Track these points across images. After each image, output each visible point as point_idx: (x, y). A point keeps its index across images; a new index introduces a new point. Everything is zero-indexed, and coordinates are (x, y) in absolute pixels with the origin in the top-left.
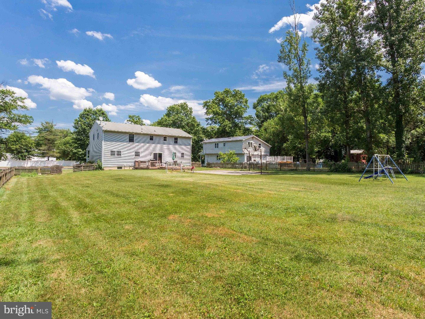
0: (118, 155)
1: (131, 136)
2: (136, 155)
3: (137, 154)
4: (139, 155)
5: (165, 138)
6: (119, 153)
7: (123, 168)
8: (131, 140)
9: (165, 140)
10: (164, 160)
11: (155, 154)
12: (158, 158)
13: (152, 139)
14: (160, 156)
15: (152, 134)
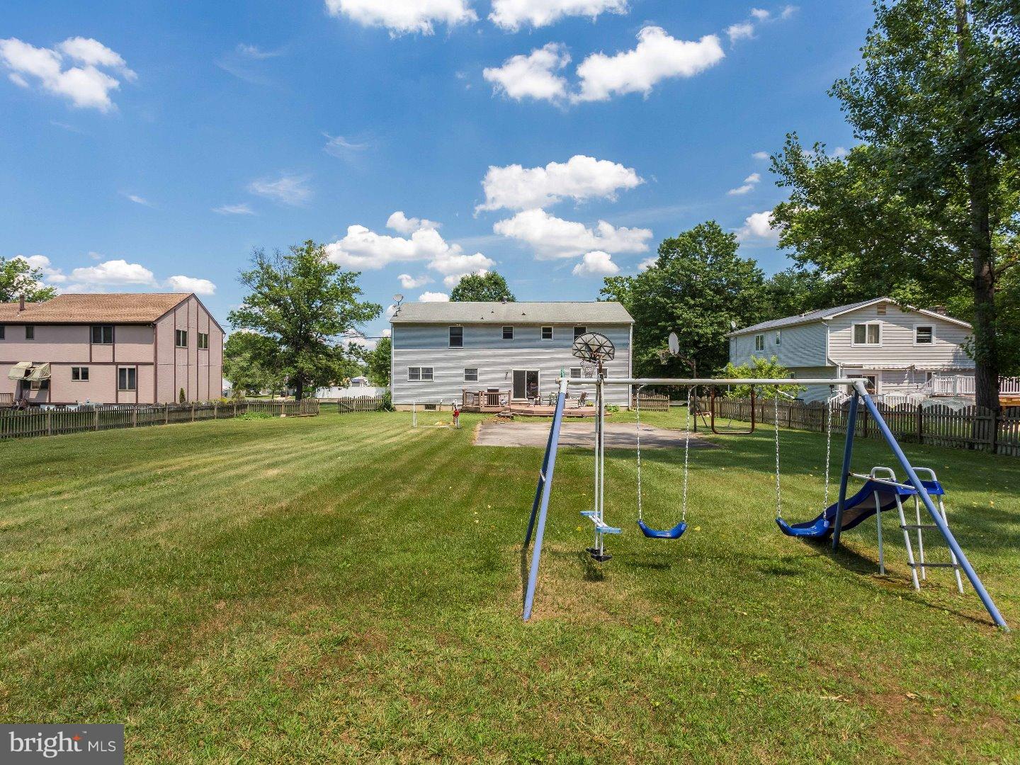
0: (426, 376)
1: (457, 331)
2: (468, 378)
3: (471, 375)
4: (475, 378)
5: (547, 333)
6: (428, 374)
7: (437, 407)
8: (456, 341)
9: (545, 336)
10: (544, 388)
11: (518, 375)
12: (526, 383)
13: (508, 335)
14: (533, 377)
15: (509, 324)
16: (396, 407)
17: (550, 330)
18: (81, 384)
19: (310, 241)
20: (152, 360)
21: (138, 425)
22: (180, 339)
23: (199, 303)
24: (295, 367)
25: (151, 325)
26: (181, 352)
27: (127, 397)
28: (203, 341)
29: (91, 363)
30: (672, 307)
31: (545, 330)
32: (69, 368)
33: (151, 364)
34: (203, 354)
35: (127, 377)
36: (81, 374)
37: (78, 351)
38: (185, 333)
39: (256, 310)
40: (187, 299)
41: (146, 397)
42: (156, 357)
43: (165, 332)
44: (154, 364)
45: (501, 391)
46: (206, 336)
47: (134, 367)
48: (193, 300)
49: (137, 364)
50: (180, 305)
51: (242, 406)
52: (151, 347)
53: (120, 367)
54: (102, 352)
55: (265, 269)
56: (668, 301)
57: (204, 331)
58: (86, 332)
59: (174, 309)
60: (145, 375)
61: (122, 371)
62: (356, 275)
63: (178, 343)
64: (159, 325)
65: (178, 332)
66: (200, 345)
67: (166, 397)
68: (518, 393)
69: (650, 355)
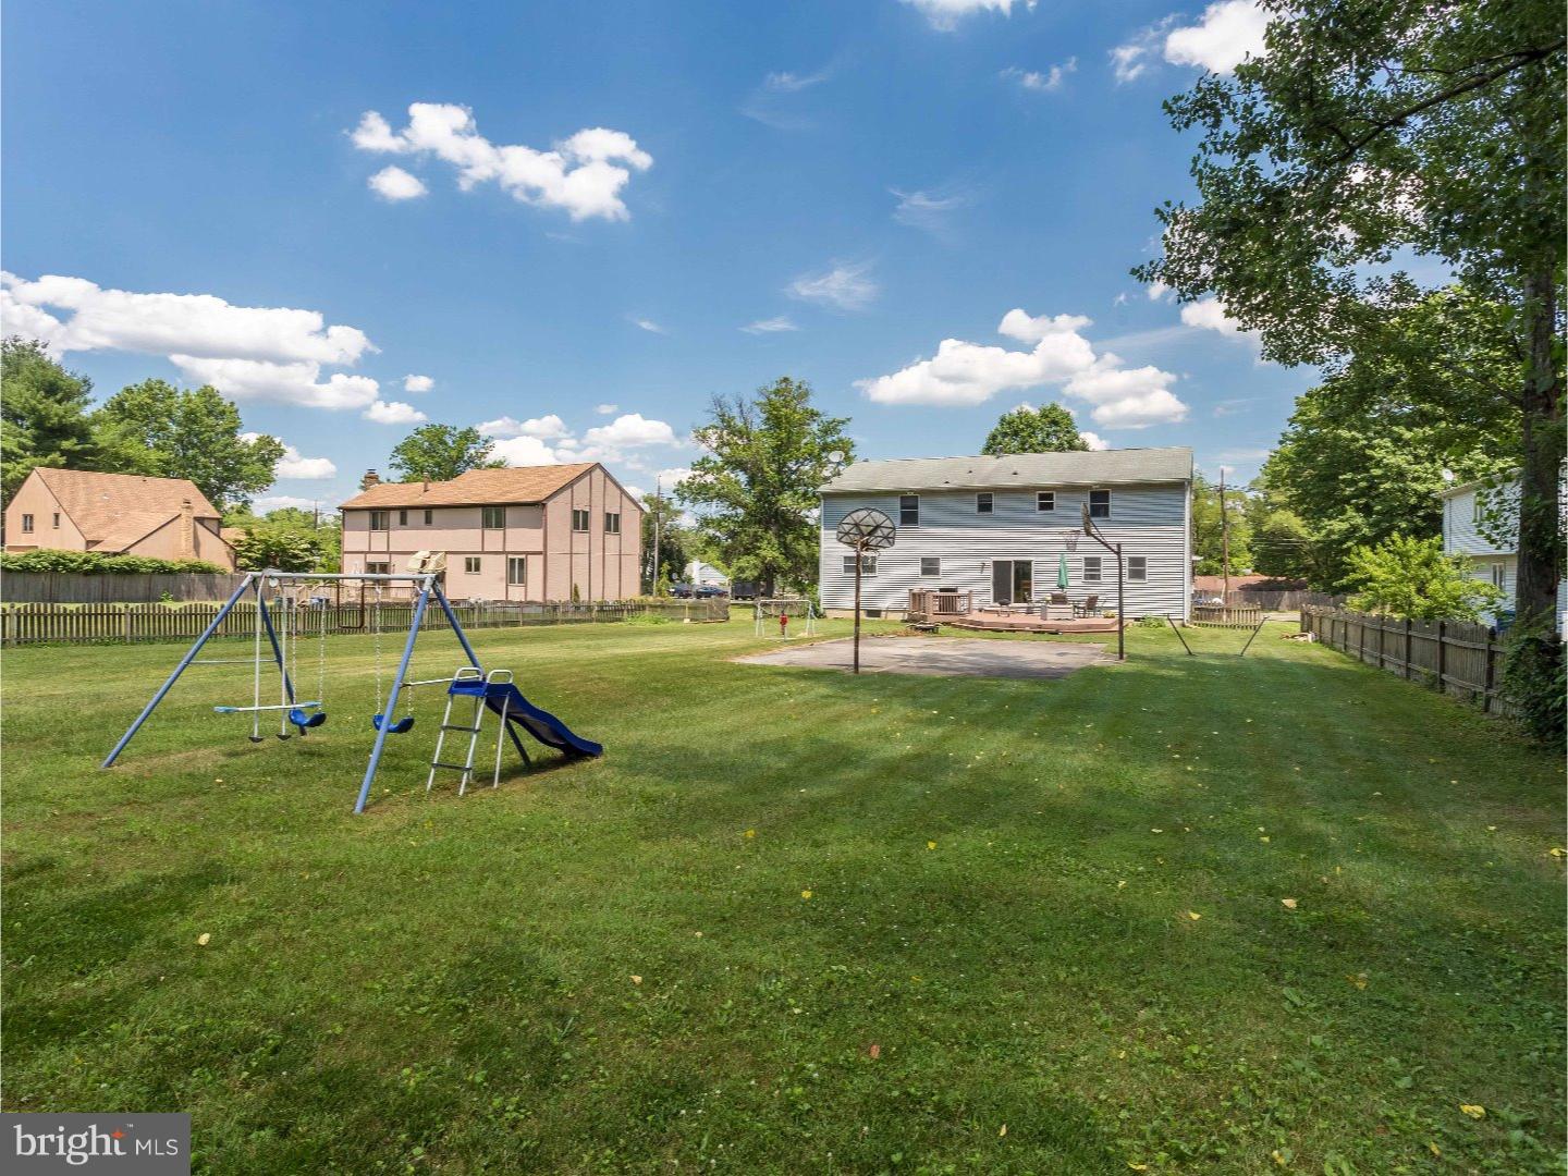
0: (866, 569)
1: (910, 503)
2: (925, 571)
3: (930, 567)
4: (935, 571)
5: (1045, 499)
6: (869, 565)
7: (884, 614)
8: (909, 516)
9: (1043, 507)
10: (1041, 587)
11: (1001, 568)
12: (1013, 580)
13: (985, 507)
14: (1023, 570)
15: (986, 489)
16: (828, 612)
17: (1050, 497)
18: (473, 577)
19: (786, 380)
20: (541, 549)
21: (480, 626)
22: (580, 521)
23: (607, 475)
24: (757, 555)
25: (540, 505)
26: (581, 539)
27: (516, 594)
28: (612, 523)
29: (483, 552)
30: (1367, 447)
31: (1042, 497)
32: (464, 557)
33: (540, 553)
34: (612, 540)
35: (517, 569)
36: (473, 566)
37: (469, 538)
38: (586, 513)
39: (709, 478)
40: (589, 471)
41: (535, 594)
42: (545, 546)
43: (558, 513)
44: (544, 553)
45: (960, 592)
46: (616, 516)
47: (523, 556)
48: (598, 473)
49: (527, 553)
50: (579, 478)
51: (641, 607)
52: (540, 532)
53: (510, 556)
54: (494, 538)
55: (726, 423)
56: (1359, 436)
57: (614, 510)
58: (478, 515)
59: (571, 484)
60: (534, 566)
61: (513, 561)
62: (843, 422)
63: (576, 526)
64: (550, 505)
65: (576, 513)
66: (608, 528)
67: (559, 594)
68: (1001, 595)
69: (1324, 532)
